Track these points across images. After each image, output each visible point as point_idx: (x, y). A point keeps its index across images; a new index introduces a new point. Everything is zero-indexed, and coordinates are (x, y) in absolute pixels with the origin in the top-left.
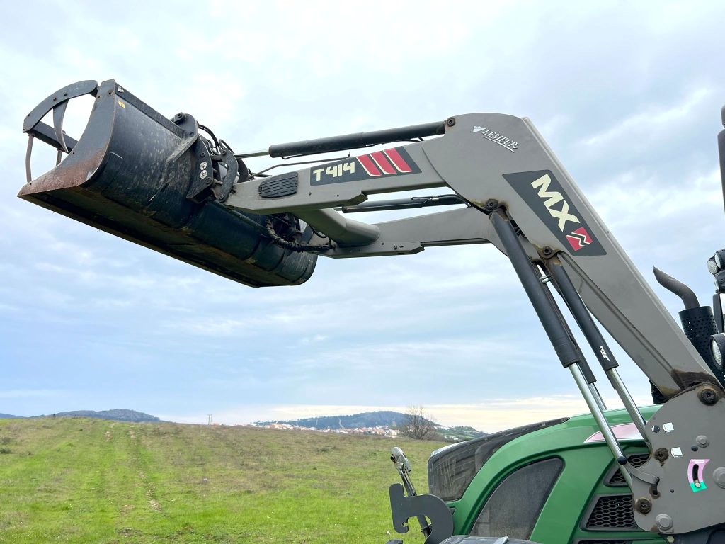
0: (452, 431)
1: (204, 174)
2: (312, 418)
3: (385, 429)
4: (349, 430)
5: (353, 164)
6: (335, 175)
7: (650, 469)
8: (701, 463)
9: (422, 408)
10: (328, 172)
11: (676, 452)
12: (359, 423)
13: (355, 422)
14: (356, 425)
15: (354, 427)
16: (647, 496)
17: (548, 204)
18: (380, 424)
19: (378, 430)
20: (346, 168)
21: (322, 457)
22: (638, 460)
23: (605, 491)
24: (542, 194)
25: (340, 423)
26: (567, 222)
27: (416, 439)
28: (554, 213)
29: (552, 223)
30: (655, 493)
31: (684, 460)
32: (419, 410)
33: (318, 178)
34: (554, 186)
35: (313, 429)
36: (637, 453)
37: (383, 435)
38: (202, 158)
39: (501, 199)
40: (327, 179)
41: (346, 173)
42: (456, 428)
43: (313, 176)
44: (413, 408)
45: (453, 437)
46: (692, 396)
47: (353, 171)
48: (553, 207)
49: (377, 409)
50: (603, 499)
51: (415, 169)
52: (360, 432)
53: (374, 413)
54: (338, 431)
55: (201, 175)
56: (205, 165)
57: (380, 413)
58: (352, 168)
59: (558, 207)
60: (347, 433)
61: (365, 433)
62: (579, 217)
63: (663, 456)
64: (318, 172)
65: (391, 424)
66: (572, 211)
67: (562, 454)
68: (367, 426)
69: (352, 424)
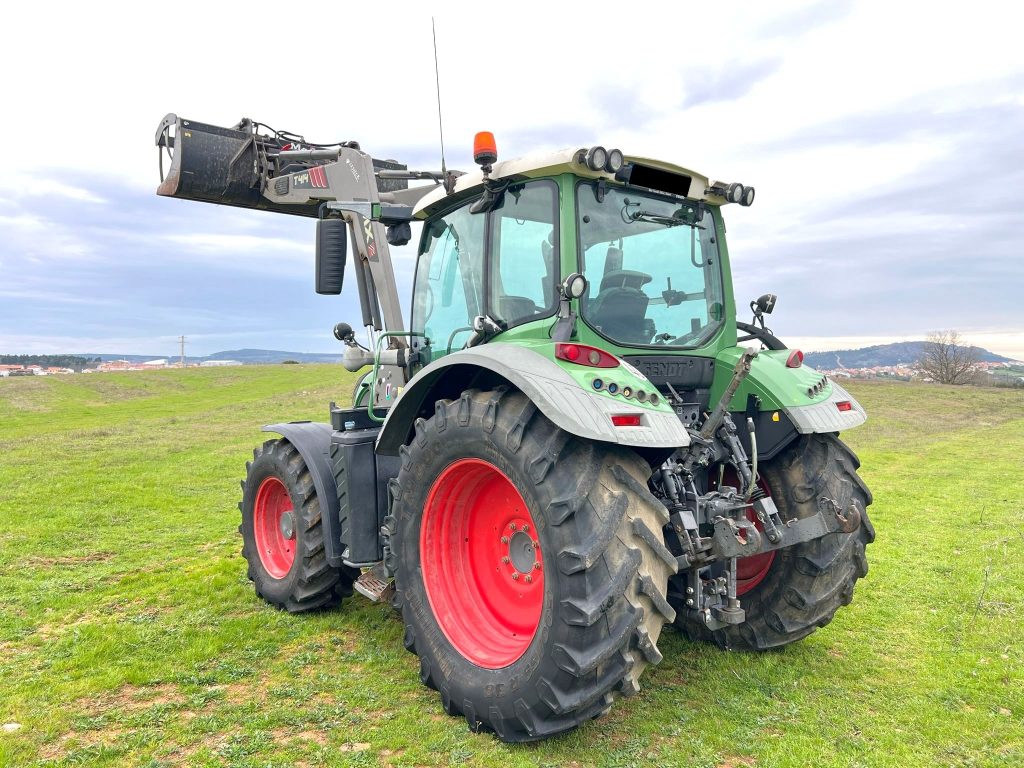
1: (256, 170)
3: (910, 368)
4: (852, 370)
8: (389, 385)
11: (384, 380)
12: (871, 361)
13: (862, 359)
14: (865, 363)
15: (860, 367)
18: (904, 361)
19: (901, 369)
25: (838, 361)
30: (378, 401)
37: (909, 377)
49: (900, 340)
52: (870, 374)
53: (895, 346)
57: (906, 346)
60: (848, 375)
61: (878, 374)
63: (380, 382)
68: (883, 365)
69: (859, 362)
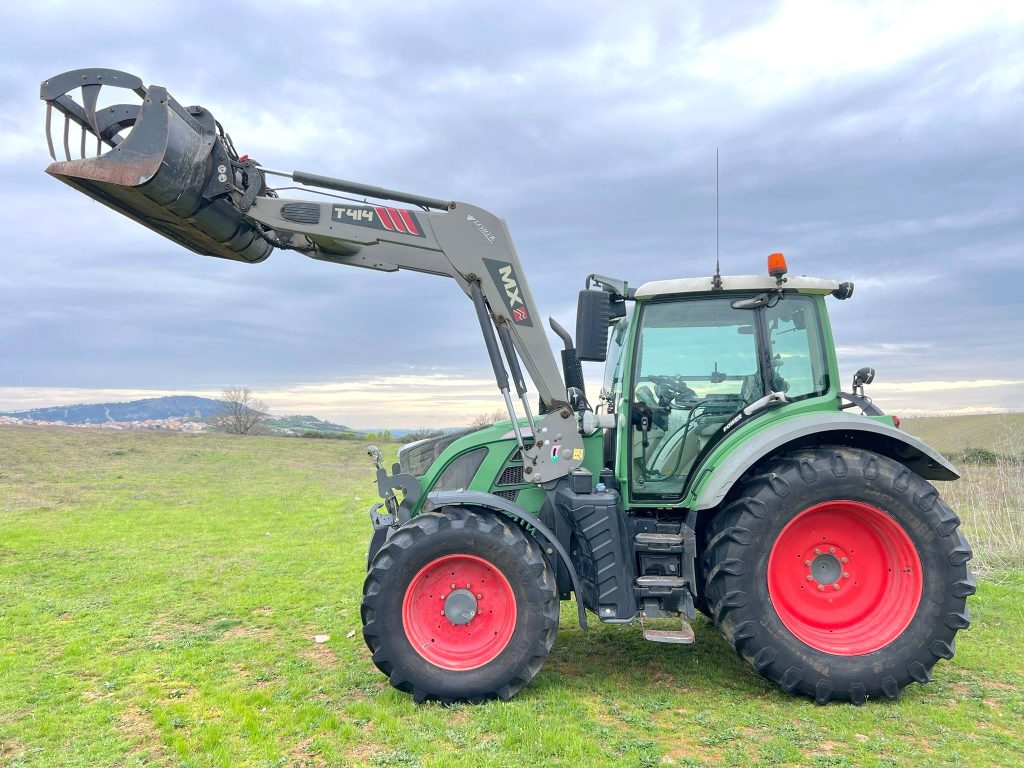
0: (284, 421)
1: (223, 178)
2: (57, 408)
3: (181, 421)
4: (124, 424)
5: (371, 213)
6: (354, 218)
7: (534, 451)
8: (557, 447)
9: (246, 392)
10: (349, 213)
11: (547, 442)
12: (141, 414)
13: (133, 412)
14: (135, 416)
15: (131, 420)
16: (531, 465)
17: (507, 287)
18: (174, 415)
19: (172, 423)
20: (365, 214)
21: (118, 462)
22: (528, 447)
23: (509, 465)
24: (504, 279)
25: (107, 414)
26: (516, 302)
27: (237, 433)
28: (509, 294)
29: (507, 300)
30: (535, 463)
31: (550, 446)
32: (242, 394)
33: (339, 216)
34: (513, 276)
35: (59, 423)
36: (529, 443)
37: (180, 430)
38: (221, 161)
39: (478, 276)
40: (347, 220)
41: (365, 219)
42: (291, 417)
43: (335, 213)
44: (233, 393)
45: (286, 430)
46: (557, 414)
47: (370, 219)
48: (509, 290)
49: (169, 394)
50: (508, 469)
51: (421, 234)
52: (142, 427)
53: (165, 399)
54: (104, 425)
55: (220, 178)
56: (225, 169)
57: (175, 400)
58: (370, 217)
59: (512, 290)
60: (121, 428)
61: (150, 428)
62: (523, 301)
63: (540, 444)
64: (340, 211)
65: (192, 413)
66: (520, 295)
67: (487, 446)
68: (154, 418)
69: (129, 416)
